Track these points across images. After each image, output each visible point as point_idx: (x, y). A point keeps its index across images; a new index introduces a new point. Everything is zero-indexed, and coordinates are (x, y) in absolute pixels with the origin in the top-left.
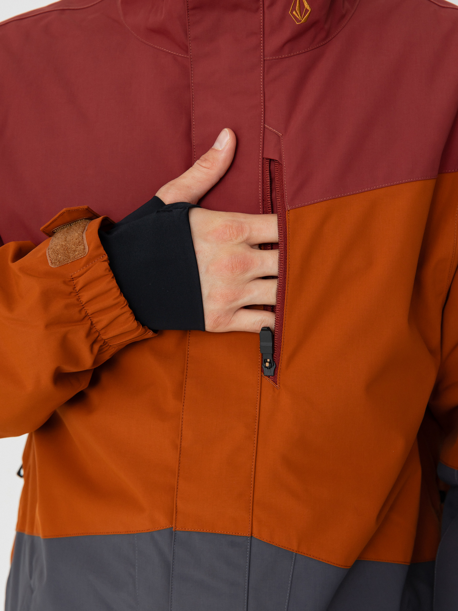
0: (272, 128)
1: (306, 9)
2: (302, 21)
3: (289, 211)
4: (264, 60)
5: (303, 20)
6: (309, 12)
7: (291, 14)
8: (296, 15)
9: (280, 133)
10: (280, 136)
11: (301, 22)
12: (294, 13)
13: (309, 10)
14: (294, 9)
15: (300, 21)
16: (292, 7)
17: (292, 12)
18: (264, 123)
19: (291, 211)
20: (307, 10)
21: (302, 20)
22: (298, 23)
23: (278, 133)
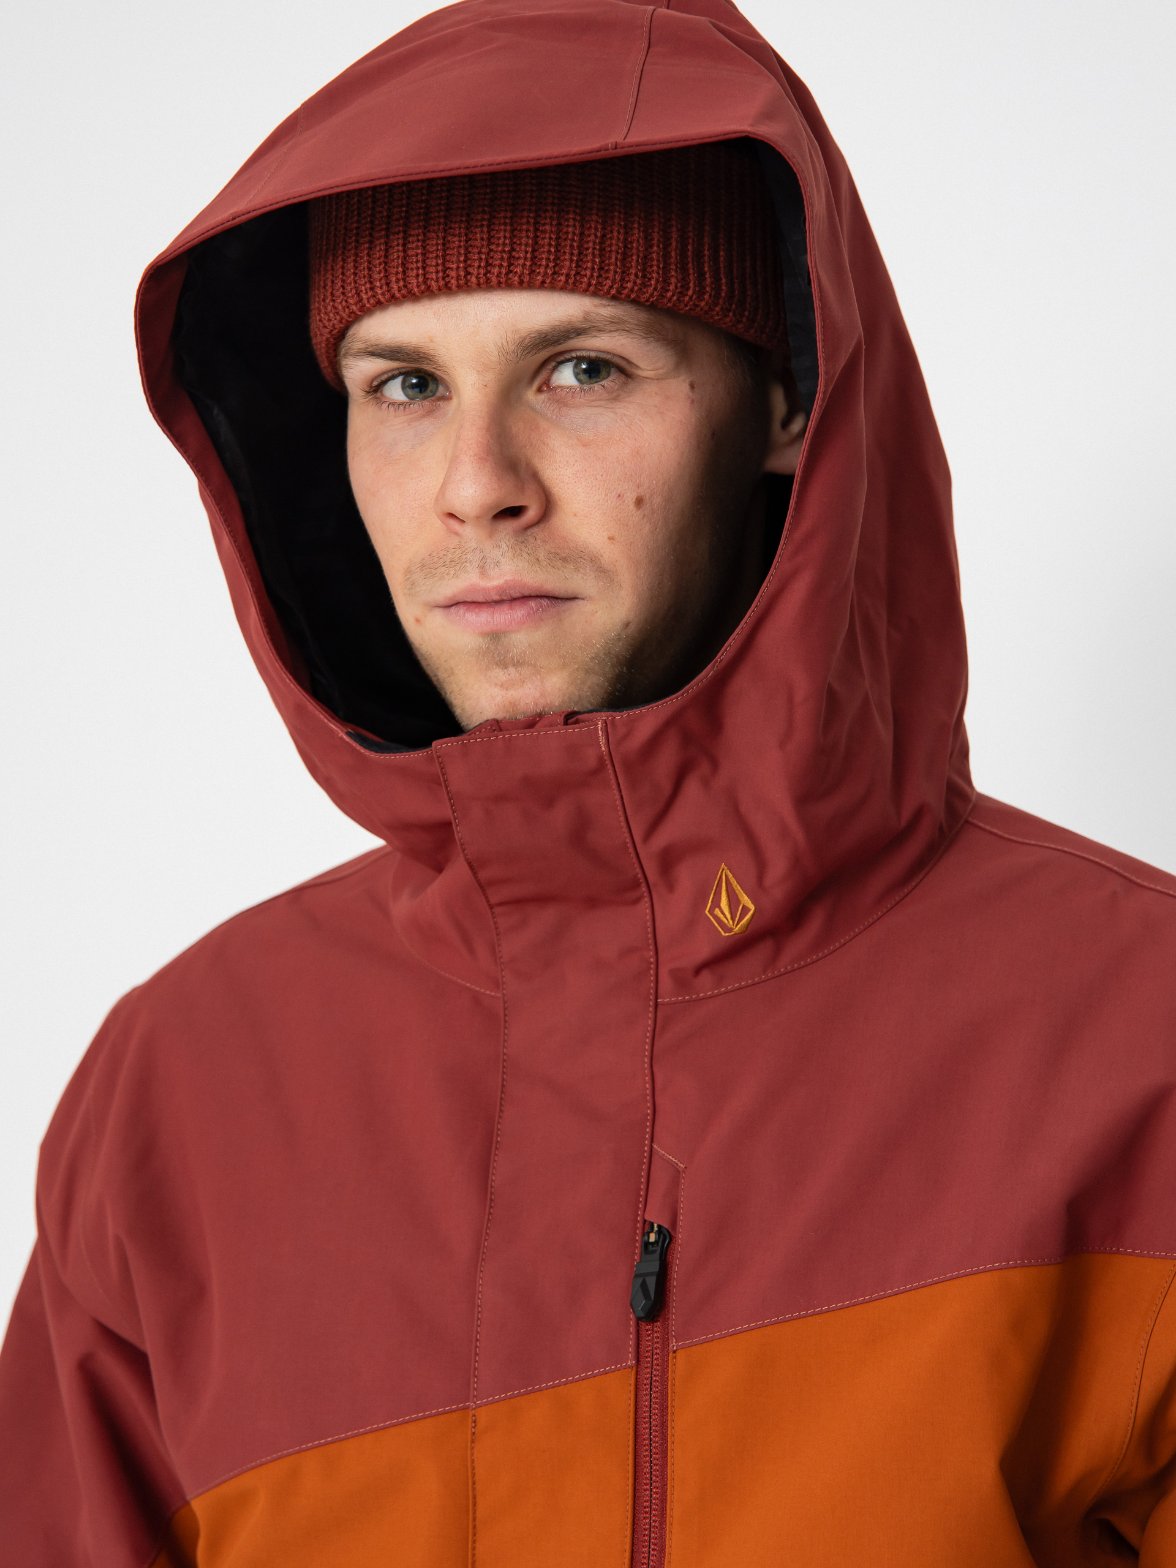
0: (665, 1152)
1: (744, 906)
2: (735, 930)
3: (674, 1352)
4: (656, 1005)
5: (737, 928)
6: (751, 912)
7: (711, 914)
8: (721, 916)
9: (681, 1163)
10: (680, 1170)
11: (732, 932)
12: (717, 911)
13: (750, 910)
14: (717, 903)
15: (731, 930)
16: (712, 902)
17: (711, 911)
18: (652, 1141)
19: (679, 1354)
20: (745, 910)
21: (734, 927)
22: (727, 934)
23: (677, 1164)
